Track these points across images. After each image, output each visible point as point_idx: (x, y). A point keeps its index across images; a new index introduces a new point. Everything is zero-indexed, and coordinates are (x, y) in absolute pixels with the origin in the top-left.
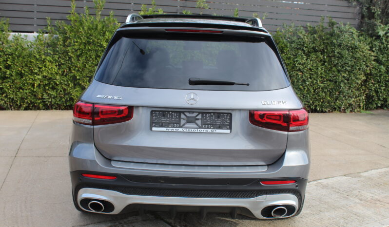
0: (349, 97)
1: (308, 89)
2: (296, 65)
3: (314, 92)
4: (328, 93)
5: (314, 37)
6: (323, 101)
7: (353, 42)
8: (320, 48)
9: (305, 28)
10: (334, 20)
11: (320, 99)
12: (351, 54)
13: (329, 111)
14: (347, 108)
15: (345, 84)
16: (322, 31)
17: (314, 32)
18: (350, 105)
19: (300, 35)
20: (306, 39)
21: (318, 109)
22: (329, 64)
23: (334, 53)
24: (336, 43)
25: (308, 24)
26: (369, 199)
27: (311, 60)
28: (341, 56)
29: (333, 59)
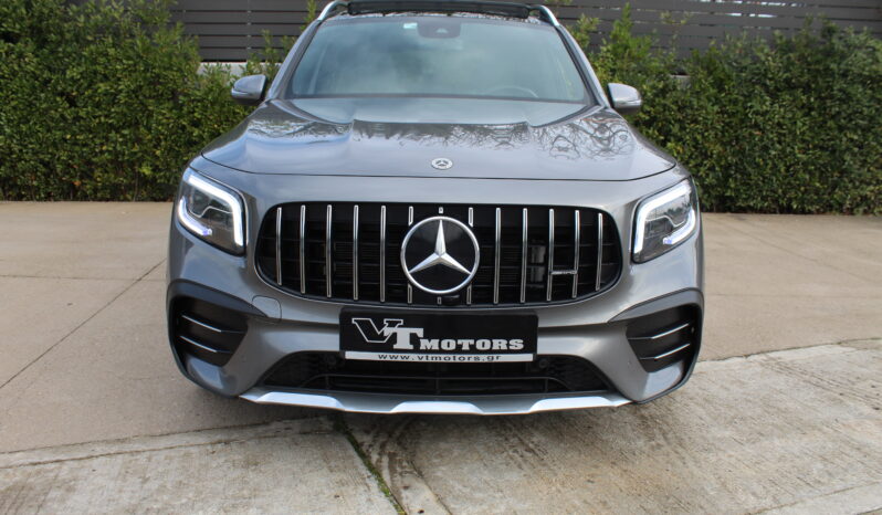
0: (862, 182)
1: (775, 166)
2: (750, 115)
3: (787, 171)
4: (817, 174)
5: (789, 58)
6: (806, 190)
7: (874, 67)
8: (802, 80)
9: (773, 45)
10: (833, 24)
11: (799, 185)
12: (869, 92)
13: (818, 212)
14: (858, 205)
15: (854, 155)
16: (806, 46)
17: (788, 48)
18: (864, 199)
19: (759, 54)
20: (771, 63)
21: (795, 207)
22: (820, 114)
23: (832, 90)
24: (836, 71)
25: (778, 33)
27: (781, 106)
28: (847, 98)
29: (829, 103)
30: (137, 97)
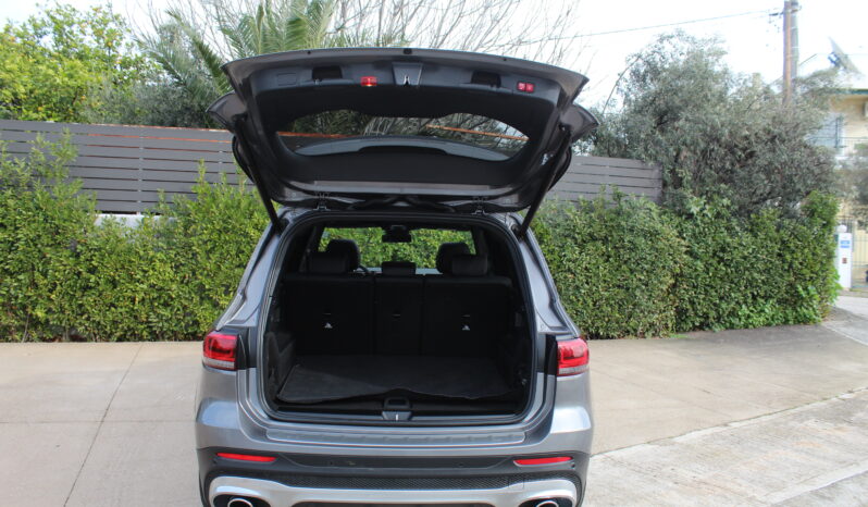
0: (649, 312)
2: (564, 262)
3: (594, 305)
4: (617, 307)
5: (591, 217)
6: (609, 320)
7: (652, 224)
8: (601, 234)
9: (578, 207)
10: (620, 190)
11: (604, 316)
12: (650, 243)
13: (619, 336)
14: (647, 330)
15: (643, 291)
16: (603, 207)
17: (590, 209)
18: (652, 325)
19: (569, 214)
20: (578, 221)
21: (601, 334)
22: (616, 261)
23: (624, 242)
24: (625, 226)
25: (581, 197)
26: (690, 481)
27: (587, 255)
28: (634, 248)
29: (622, 251)
30: (36, 245)
